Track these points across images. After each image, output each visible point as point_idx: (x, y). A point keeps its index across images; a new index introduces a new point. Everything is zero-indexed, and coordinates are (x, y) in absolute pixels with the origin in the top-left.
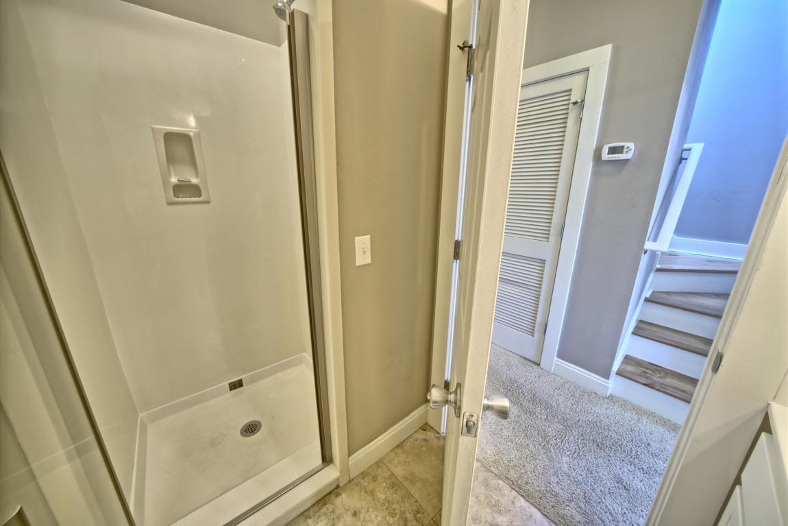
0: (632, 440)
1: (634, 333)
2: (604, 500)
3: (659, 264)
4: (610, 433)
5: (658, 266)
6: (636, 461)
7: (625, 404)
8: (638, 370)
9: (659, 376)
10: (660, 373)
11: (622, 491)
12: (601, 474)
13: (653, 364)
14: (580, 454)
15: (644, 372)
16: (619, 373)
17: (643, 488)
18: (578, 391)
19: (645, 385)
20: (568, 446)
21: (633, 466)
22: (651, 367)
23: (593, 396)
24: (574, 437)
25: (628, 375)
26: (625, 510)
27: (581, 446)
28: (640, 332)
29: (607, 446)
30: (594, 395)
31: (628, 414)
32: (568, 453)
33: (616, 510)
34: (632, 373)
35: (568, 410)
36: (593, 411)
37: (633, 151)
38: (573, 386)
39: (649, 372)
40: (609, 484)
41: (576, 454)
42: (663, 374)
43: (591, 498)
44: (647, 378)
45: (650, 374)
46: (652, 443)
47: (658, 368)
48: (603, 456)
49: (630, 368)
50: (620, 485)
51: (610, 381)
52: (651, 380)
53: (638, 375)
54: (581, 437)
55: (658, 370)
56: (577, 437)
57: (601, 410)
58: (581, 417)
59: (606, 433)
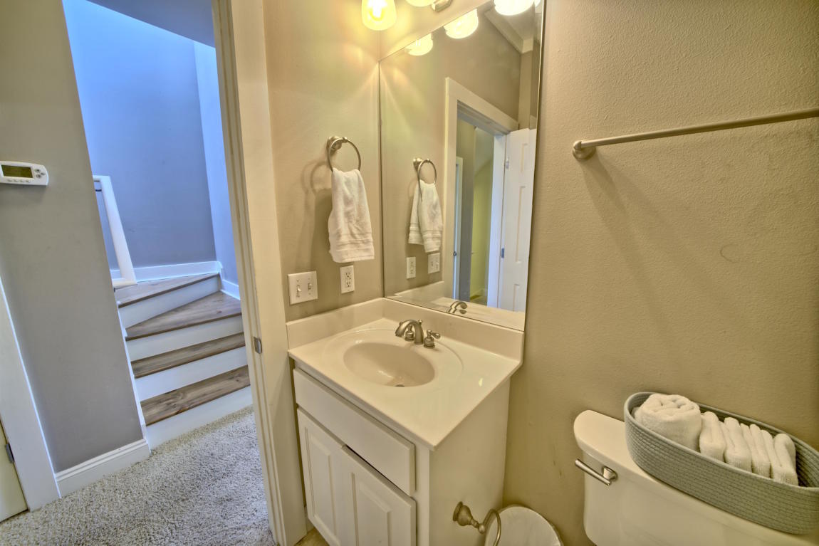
0: (201, 465)
1: (136, 377)
2: (226, 528)
3: (118, 300)
4: (182, 479)
5: (119, 302)
6: (216, 474)
7: (170, 445)
8: (162, 407)
9: (180, 398)
10: (179, 395)
11: (230, 504)
12: (207, 516)
13: (168, 393)
14: (178, 526)
15: (168, 404)
16: (149, 424)
17: (236, 485)
18: (118, 480)
19: (177, 413)
20: (161, 536)
21: (218, 480)
22: (170, 396)
23: (137, 468)
24: (157, 522)
25: (158, 418)
26: (242, 513)
27: (171, 520)
28: (142, 372)
29: (190, 492)
30: (136, 466)
31: (180, 451)
32: (167, 541)
33: (239, 522)
34: (159, 413)
35: (126, 508)
36: (151, 481)
37: (46, 172)
38: (106, 481)
39: (171, 401)
40: (218, 514)
41: (174, 531)
42: (182, 394)
43: (218, 540)
44: (174, 406)
45: (173, 402)
46: (213, 451)
47: (175, 392)
48: (194, 502)
49: (154, 411)
50: (224, 504)
51: (145, 438)
52: (178, 405)
53: (166, 410)
54: (163, 514)
55: (176, 394)
56: (160, 518)
57: (156, 471)
58: (145, 498)
59: (180, 482)
